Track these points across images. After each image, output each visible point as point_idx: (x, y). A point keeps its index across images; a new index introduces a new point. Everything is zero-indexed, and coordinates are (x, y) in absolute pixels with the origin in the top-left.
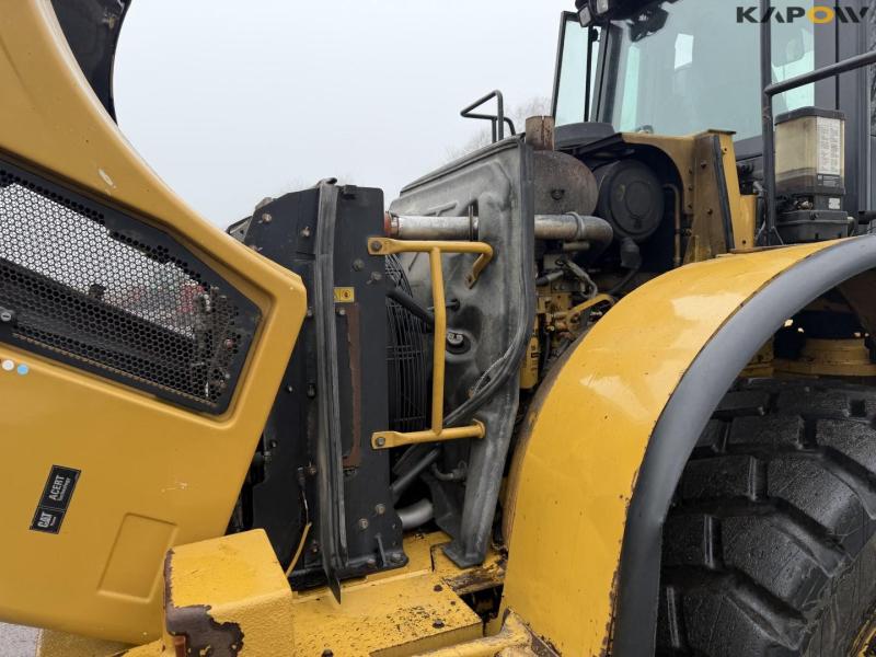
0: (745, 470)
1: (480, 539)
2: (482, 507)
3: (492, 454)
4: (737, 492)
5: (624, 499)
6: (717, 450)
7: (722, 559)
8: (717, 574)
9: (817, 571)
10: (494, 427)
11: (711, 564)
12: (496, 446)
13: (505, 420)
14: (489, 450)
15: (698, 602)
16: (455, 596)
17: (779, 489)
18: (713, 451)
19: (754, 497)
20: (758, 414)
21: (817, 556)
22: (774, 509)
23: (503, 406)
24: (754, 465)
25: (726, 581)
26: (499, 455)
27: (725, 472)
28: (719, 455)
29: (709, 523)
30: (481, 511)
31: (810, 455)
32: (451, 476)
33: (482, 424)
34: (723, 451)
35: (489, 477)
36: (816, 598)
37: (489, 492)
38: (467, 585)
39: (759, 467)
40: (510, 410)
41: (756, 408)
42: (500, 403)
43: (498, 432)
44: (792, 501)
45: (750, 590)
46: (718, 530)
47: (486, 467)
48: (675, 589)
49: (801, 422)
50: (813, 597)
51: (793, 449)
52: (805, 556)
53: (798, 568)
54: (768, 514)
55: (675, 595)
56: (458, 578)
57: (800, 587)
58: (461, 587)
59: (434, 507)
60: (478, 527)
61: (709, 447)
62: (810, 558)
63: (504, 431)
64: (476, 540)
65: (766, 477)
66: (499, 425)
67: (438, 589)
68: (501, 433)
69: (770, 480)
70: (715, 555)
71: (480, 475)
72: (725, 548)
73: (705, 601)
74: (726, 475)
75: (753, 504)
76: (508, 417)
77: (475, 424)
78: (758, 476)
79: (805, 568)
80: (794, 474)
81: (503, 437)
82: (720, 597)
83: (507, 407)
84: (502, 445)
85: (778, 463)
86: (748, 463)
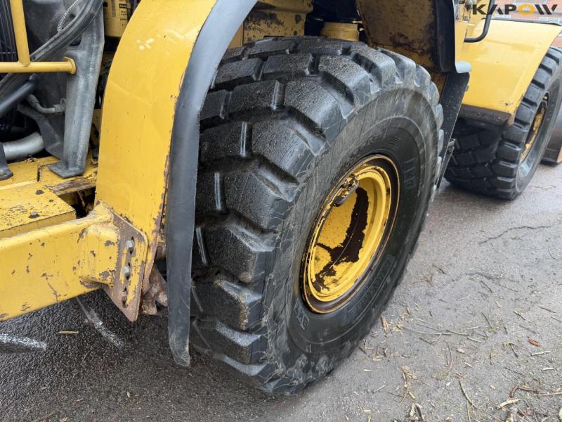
0: (272, 90)
1: (80, 156)
2: (79, 132)
3: (84, 87)
4: (265, 104)
5: (174, 97)
6: (255, 79)
7: (251, 151)
8: (247, 160)
9: (307, 152)
10: (84, 64)
11: (243, 153)
12: (87, 80)
13: (93, 59)
14: (81, 83)
15: (234, 179)
16: (54, 196)
17: (290, 101)
18: (252, 79)
19: (275, 108)
20: (285, 53)
21: (309, 143)
22: (287, 115)
23: (90, 45)
24: (277, 85)
25: (253, 164)
26: (90, 88)
27: (258, 92)
28: (256, 81)
29: (245, 127)
30: (79, 134)
31: (313, 78)
32: (53, 110)
33: (72, 60)
34: (259, 79)
35: (83, 107)
36: (306, 169)
37: (84, 119)
38: (67, 189)
39: (280, 88)
40: (98, 48)
41: (285, 50)
42: (88, 42)
43: (88, 68)
44: (298, 108)
45: (267, 169)
46: (250, 131)
47: (79, 98)
48: (221, 174)
49: (311, 58)
50: (304, 168)
51: (303, 75)
52: (302, 142)
53: (297, 150)
54: (283, 118)
55: (220, 178)
56: (60, 184)
57: (296, 162)
58: (61, 190)
59: (43, 138)
60: (77, 147)
61: (250, 76)
62: (305, 143)
63: (94, 67)
64: (76, 157)
65: (284, 94)
66: (89, 62)
67: (39, 192)
68: (91, 69)
69: (286, 96)
70: (247, 148)
71: (75, 104)
72: (254, 142)
73: (238, 178)
74: (259, 94)
75: (274, 112)
76: (96, 55)
77: (66, 60)
78: (279, 93)
79: (301, 150)
80: (301, 90)
81: (93, 72)
82: (247, 174)
83: (94, 46)
84: (93, 79)
85: (293, 83)
86: (274, 85)
